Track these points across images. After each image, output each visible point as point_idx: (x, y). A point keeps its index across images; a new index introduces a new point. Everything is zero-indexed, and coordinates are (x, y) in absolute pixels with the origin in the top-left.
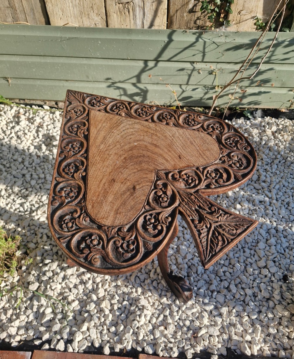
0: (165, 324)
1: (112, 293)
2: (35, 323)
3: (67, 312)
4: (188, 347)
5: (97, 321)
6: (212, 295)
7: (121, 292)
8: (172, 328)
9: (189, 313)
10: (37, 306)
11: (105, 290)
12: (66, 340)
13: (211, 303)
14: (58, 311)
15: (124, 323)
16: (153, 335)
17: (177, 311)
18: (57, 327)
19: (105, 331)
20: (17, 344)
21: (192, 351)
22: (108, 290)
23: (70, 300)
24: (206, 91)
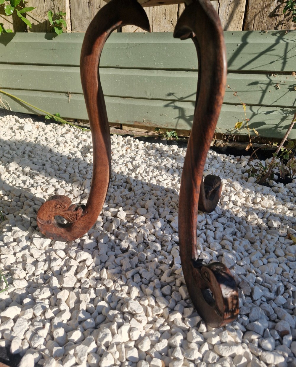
0: (166, 358)
1: (88, 286)
5: (39, 313)
7: (103, 287)
9: (226, 354)
11: (79, 281)
15: (86, 332)
17: (200, 345)
19: (44, 333)
22: (83, 281)
23: (16, 276)
24: (285, 115)
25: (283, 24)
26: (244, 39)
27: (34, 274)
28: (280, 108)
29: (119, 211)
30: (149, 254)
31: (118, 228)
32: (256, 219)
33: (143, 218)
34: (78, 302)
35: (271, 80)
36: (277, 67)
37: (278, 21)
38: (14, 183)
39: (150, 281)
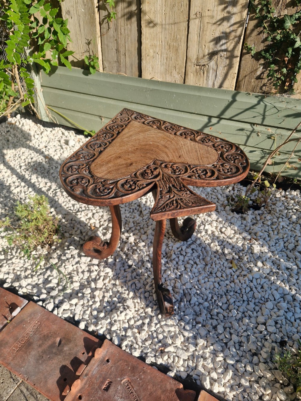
0: (140, 328)
1: (109, 288)
2: (41, 286)
3: (67, 287)
4: (151, 355)
5: (86, 302)
6: (195, 325)
7: (116, 290)
8: (144, 335)
9: (166, 329)
10: (48, 275)
11: (105, 284)
12: (56, 305)
13: (192, 332)
14: (61, 284)
15: (106, 313)
16: (126, 332)
17: (156, 324)
18: (54, 293)
19: (88, 312)
20: (22, 293)
21: (153, 360)
22: (106, 285)
23: (74, 280)
24: (264, 155)
25: (266, 86)
26: (234, 97)
27: (82, 278)
28: (261, 149)
29: (130, 236)
30: (143, 270)
31: (128, 250)
32: (216, 246)
33: (143, 244)
34: (104, 297)
35: (254, 129)
36: (258, 120)
37: (263, 83)
38: (67, 206)
39: (140, 288)
